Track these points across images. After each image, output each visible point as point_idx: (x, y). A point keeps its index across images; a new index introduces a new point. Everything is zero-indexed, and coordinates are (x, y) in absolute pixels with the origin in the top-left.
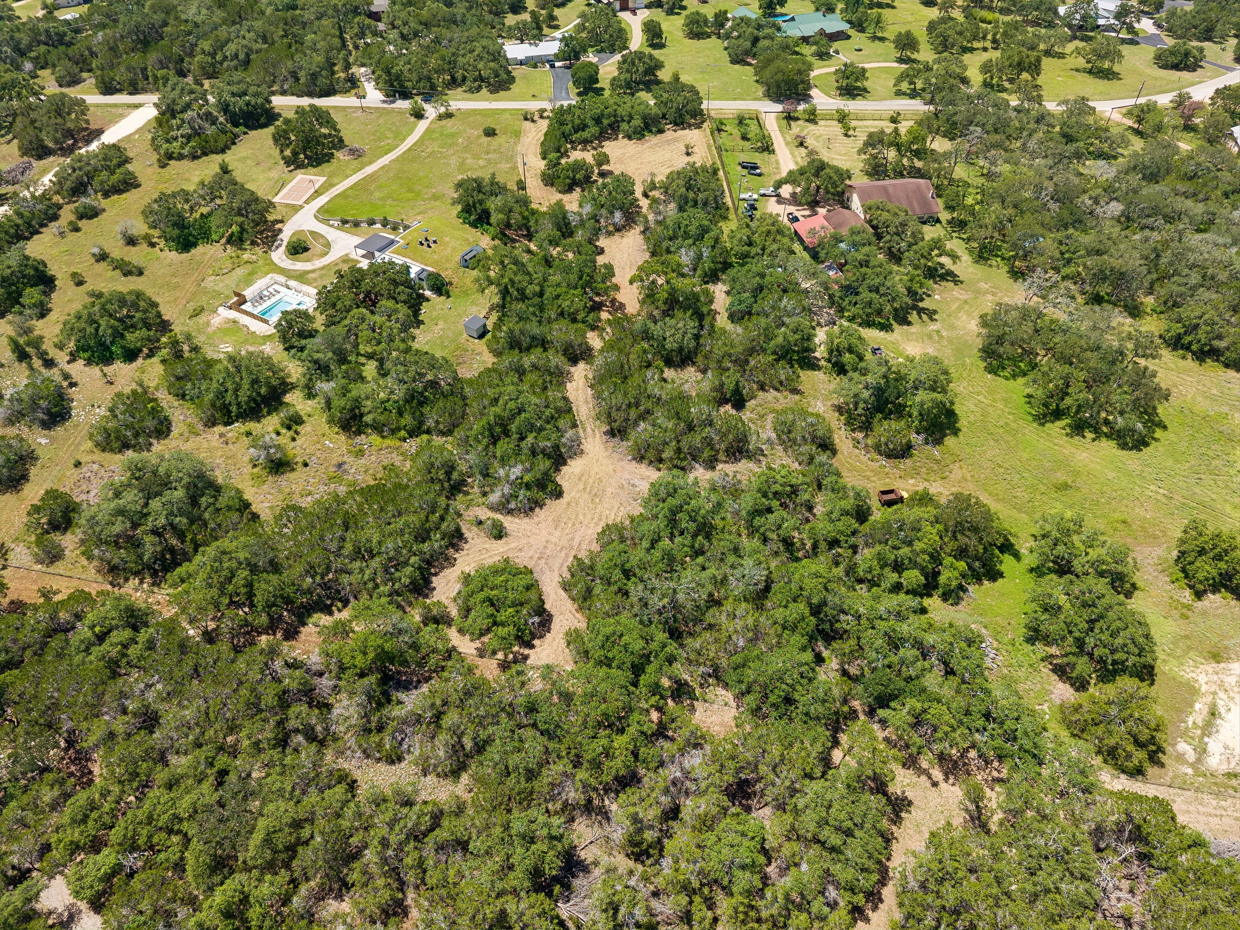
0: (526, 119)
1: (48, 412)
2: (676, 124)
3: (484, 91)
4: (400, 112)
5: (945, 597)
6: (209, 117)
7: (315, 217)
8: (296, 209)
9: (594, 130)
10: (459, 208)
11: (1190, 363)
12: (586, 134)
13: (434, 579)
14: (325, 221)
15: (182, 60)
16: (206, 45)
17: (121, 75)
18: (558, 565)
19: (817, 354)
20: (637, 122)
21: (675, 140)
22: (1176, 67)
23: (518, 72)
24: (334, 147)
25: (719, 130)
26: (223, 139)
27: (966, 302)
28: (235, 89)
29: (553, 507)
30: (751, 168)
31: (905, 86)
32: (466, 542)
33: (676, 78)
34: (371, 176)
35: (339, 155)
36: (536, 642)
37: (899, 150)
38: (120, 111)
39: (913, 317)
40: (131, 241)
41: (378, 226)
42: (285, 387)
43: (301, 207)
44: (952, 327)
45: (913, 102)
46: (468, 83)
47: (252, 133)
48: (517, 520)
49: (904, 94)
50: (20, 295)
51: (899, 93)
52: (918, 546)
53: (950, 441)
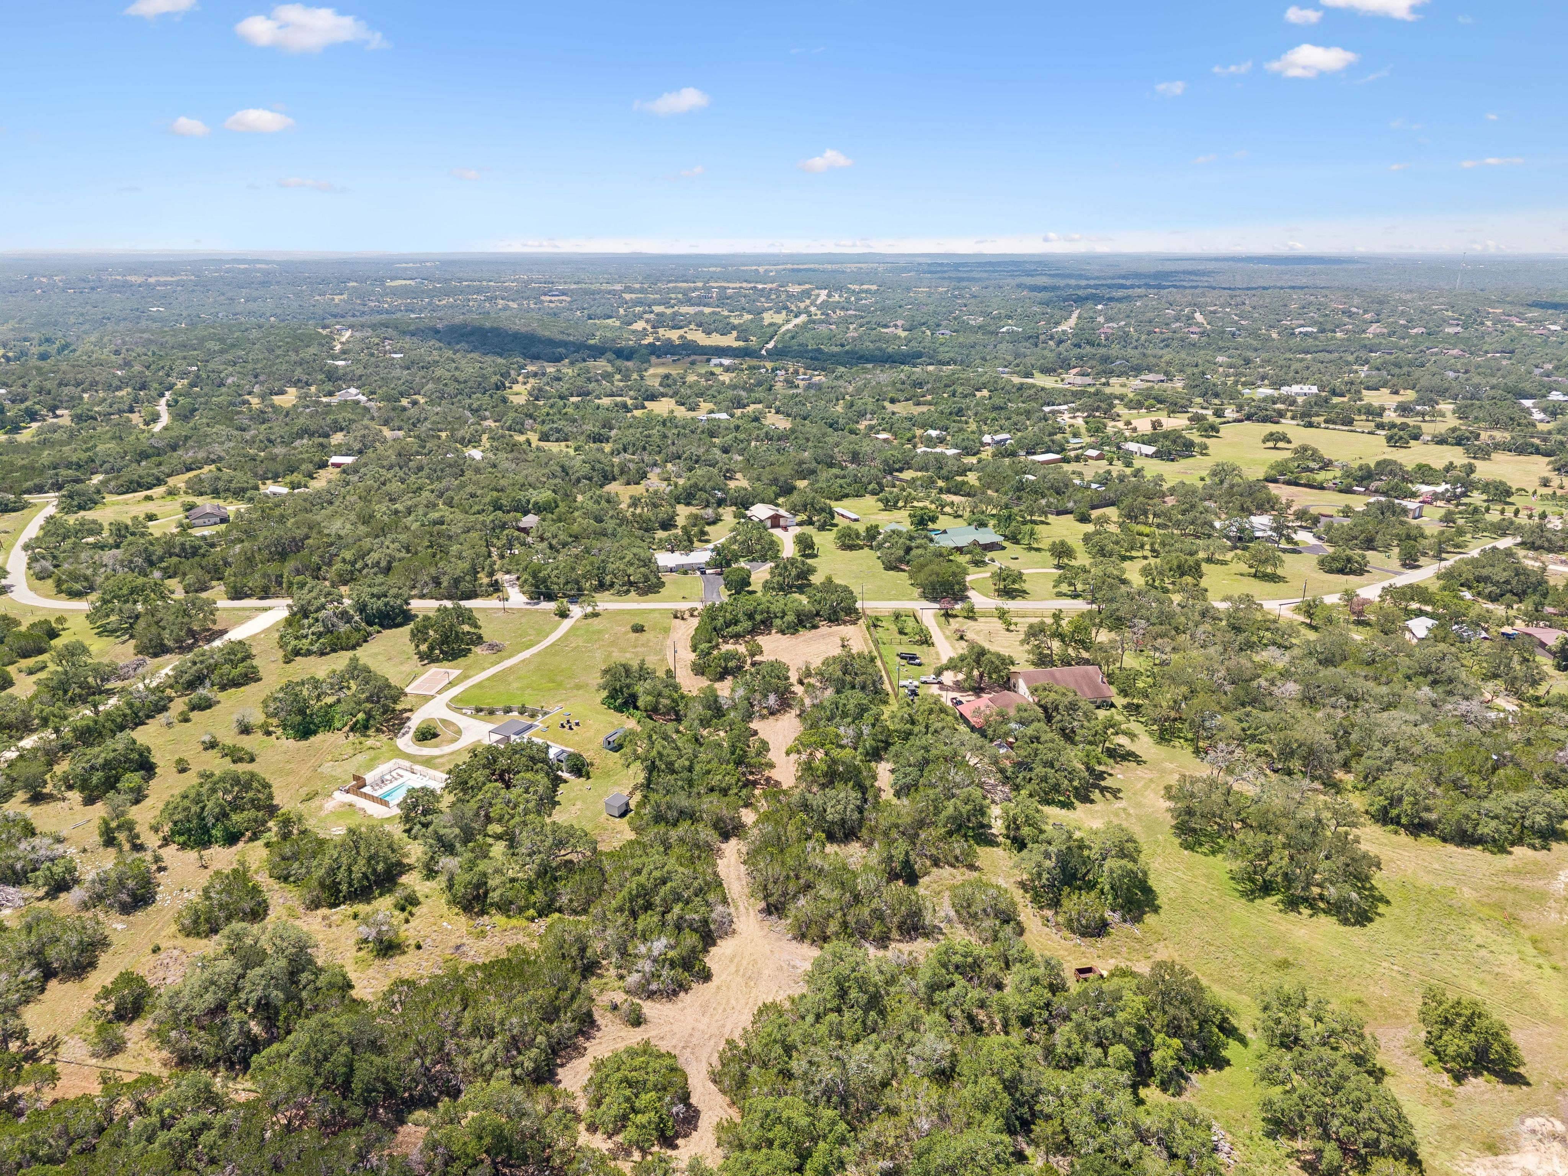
0: (676, 617)
1: (133, 895)
2: (830, 621)
3: (633, 594)
4: (545, 612)
5: (1164, 1086)
6: (345, 616)
7: (448, 706)
8: (427, 699)
9: (747, 624)
10: (605, 694)
11: (1404, 838)
12: (738, 629)
13: (560, 1071)
14: (458, 710)
15: (319, 569)
16: (348, 555)
17: (255, 580)
18: (706, 1055)
19: (994, 831)
20: (791, 618)
21: (830, 634)
22: (1341, 571)
23: (666, 578)
24: (472, 643)
25: (875, 626)
26: (356, 637)
27: (1151, 780)
28: (375, 590)
29: (699, 992)
30: (911, 658)
31: (1064, 588)
32: (599, 1030)
33: (829, 580)
34: (510, 668)
35: (477, 650)
36: (680, 1142)
37: (1063, 641)
38: (247, 613)
39: (1096, 795)
40: (246, 730)
41: (515, 714)
42: (402, 868)
43: (433, 697)
44: (1140, 805)
45: (1075, 601)
46: (617, 587)
47: (387, 632)
48: (658, 1006)
49: (1065, 595)
50: (117, 780)
51: (1060, 595)
52: (1121, 1017)
53: (1150, 919)
